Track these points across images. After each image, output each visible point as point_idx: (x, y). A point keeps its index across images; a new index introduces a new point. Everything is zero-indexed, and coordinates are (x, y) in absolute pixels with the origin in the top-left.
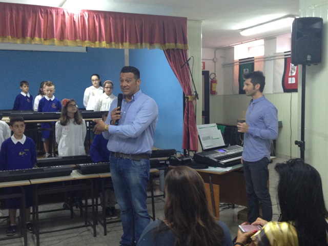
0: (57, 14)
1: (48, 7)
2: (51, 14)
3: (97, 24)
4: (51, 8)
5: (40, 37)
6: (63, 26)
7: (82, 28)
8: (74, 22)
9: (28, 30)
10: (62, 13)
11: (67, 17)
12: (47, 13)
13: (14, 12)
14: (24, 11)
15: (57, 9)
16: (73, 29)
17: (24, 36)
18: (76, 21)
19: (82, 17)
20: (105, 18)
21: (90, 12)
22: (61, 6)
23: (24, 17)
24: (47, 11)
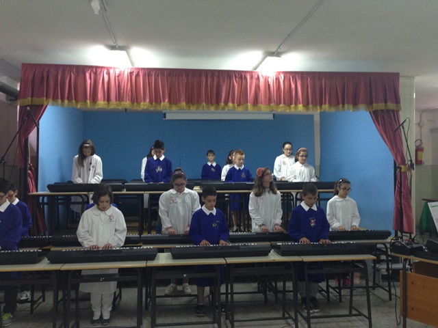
0: (252, 78)
1: (243, 72)
2: (246, 78)
3: (293, 86)
4: (246, 72)
5: (233, 102)
6: (257, 90)
7: (277, 92)
8: (269, 85)
9: (221, 96)
10: (256, 76)
11: (262, 80)
12: (241, 77)
13: (209, 79)
14: (219, 77)
15: (251, 73)
16: (268, 92)
17: (218, 102)
18: (271, 84)
19: (278, 79)
20: (302, 79)
21: (285, 73)
22: (256, 69)
23: (219, 82)
24: (241, 75)
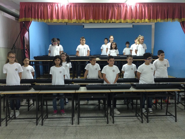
0: (124, 6)
1: (119, 3)
2: (121, 6)
3: (143, 10)
4: (121, 4)
5: (115, 19)
6: (126, 12)
7: (135, 13)
8: (132, 9)
9: (109, 16)
10: (126, 5)
11: (128, 7)
12: (119, 6)
13: (104, 7)
14: (108, 6)
15: (123, 4)
16: (131, 13)
17: (107, 19)
18: (133, 9)
19: (136, 7)
20: (148, 6)
21: (140, 3)
22: (126, 2)
23: (108, 9)
24: (119, 5)
